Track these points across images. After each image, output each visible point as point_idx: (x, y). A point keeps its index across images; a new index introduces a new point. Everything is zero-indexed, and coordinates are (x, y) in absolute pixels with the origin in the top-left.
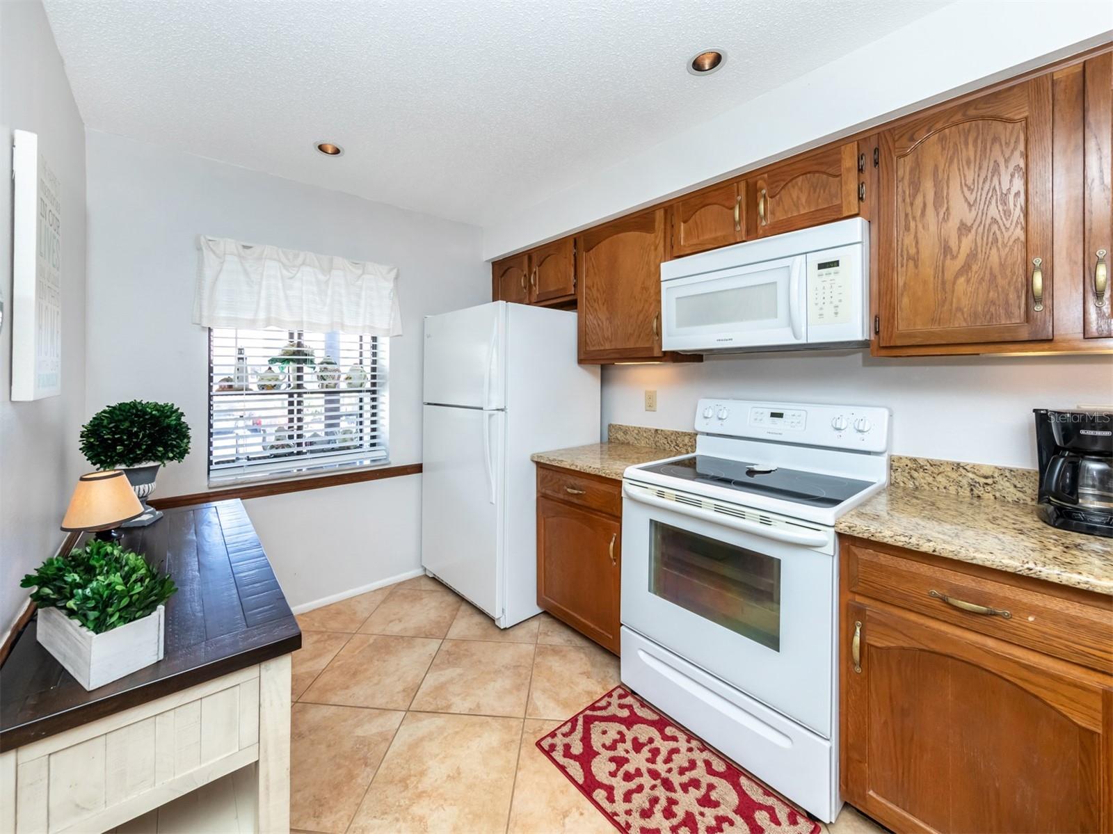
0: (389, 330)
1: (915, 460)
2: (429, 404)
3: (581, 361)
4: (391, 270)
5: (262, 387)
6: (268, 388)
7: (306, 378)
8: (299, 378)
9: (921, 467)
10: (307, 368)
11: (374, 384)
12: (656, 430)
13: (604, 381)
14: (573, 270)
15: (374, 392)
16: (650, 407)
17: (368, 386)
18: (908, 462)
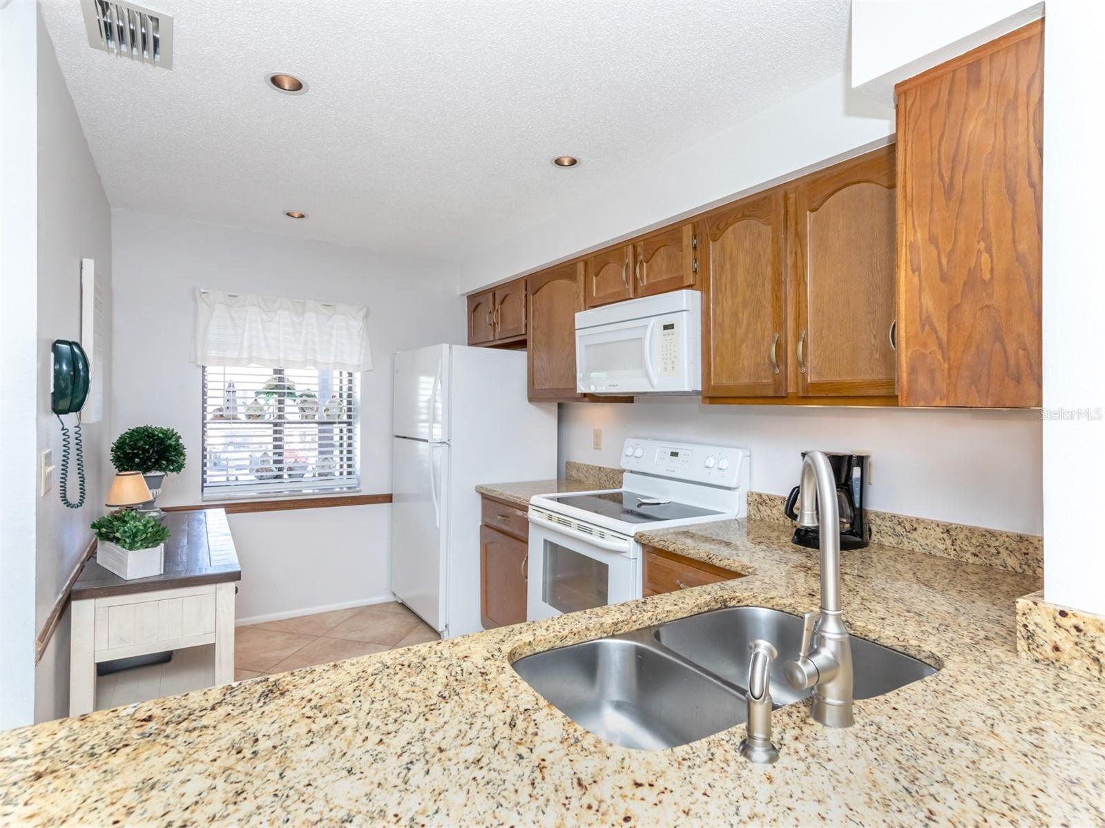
0: (359, 366)
1: (760, 495)
2: (397, 436)
3: (531, 400)
4: (361, 309)
5: (249, 417)
6: (254, 417)
7: (287, 409)
8: (280, 410)
9: (764, 501)
10: (288, 401)
11: (349, 417)
12: (600, 468)
13: (561, 419)
14: (524, 310)
15: (350, 424)
16: (597, 446)
17: (345, 418)
18: (757, 497)
